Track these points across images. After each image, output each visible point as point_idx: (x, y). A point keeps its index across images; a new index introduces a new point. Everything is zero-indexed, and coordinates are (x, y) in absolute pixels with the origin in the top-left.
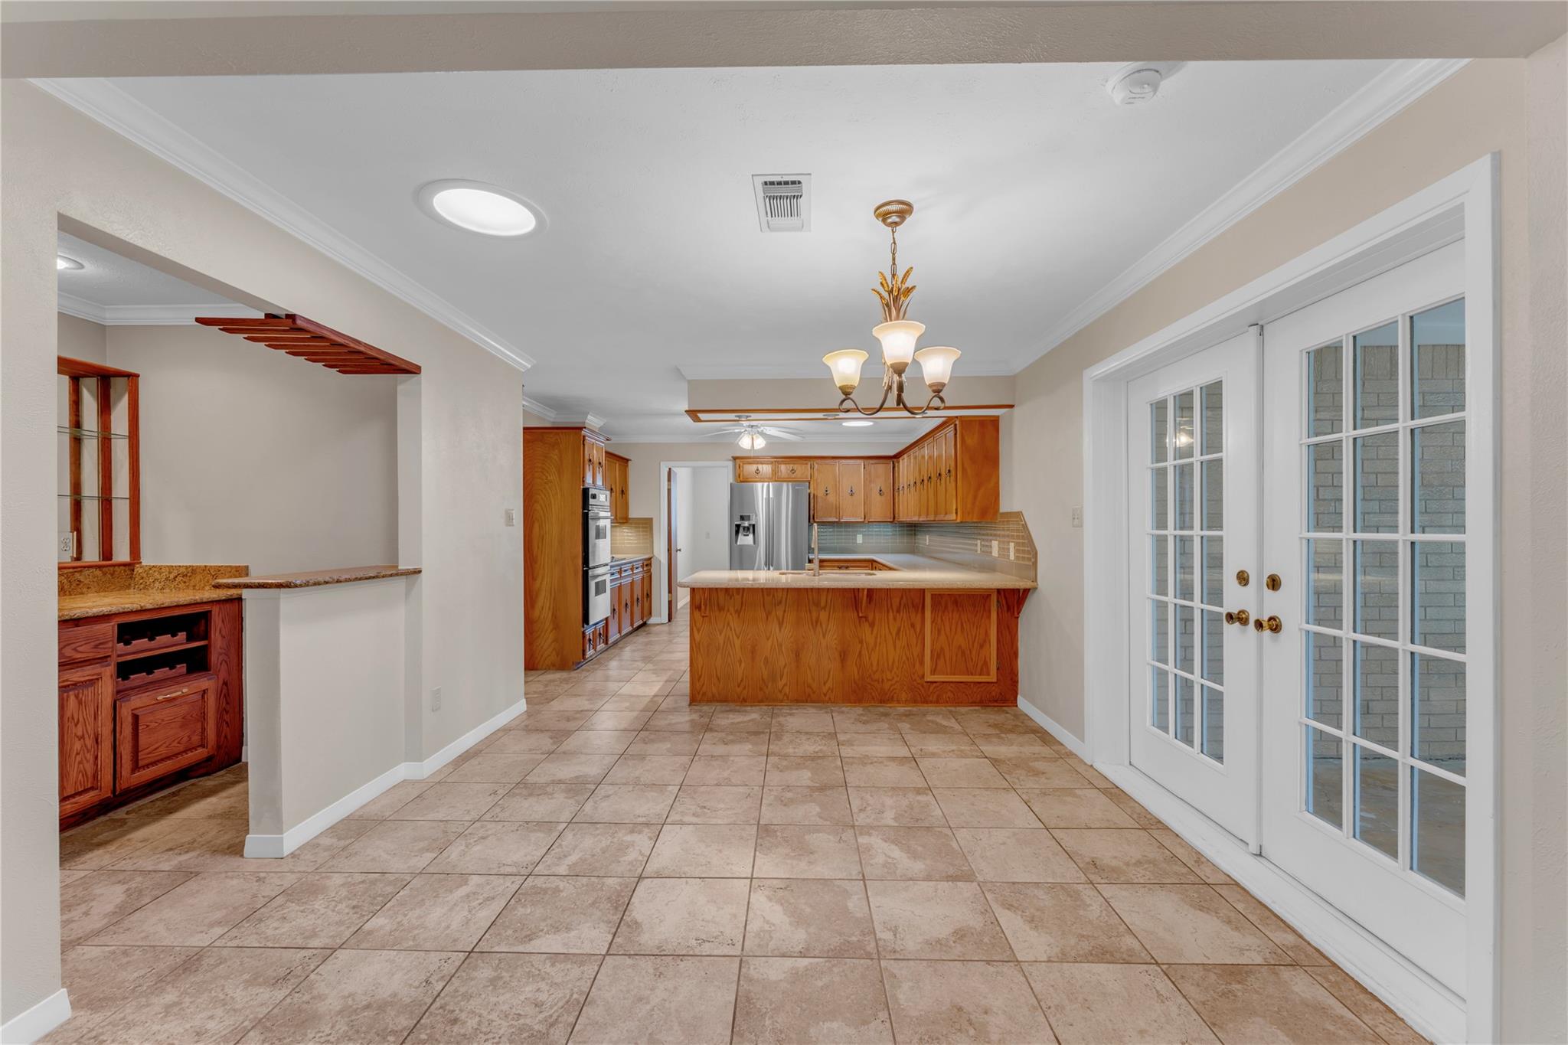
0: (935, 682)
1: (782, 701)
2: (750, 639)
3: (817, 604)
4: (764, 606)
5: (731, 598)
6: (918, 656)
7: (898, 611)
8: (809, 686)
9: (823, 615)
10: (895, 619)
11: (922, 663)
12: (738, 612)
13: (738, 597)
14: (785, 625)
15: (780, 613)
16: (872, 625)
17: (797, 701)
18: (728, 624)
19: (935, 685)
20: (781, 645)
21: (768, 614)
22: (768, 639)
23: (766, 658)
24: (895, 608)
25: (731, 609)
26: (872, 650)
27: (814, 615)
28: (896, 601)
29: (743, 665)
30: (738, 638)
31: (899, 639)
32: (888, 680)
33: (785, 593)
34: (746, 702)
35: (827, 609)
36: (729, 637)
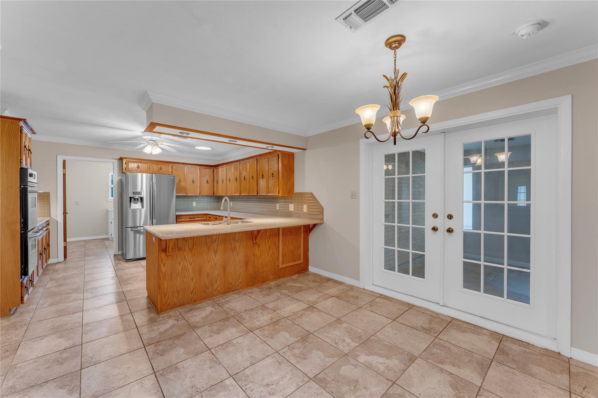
0: (283, 268)
1: (216, 295)
2: (198, 264)
3: (234, 239)
4: (206, 244)
5: (186, 242)
6: (277, 257)
7: (269, 238)
8: (231, 283)
9: (237, 245)
10: (268, 242)
11: (278, 260)
12: (191, 250)
13: (191, 241)
14: (218, 253)
15: (215, 247)
16: (259, 246)
17: (225, 293)
18: (185, 258)
19: (283, 269)
20: (216, 264)
21: (209, 248)
22: (209, 263)
23: (208, 273)
24: (268, 237)
25: (187, 249)
26: (259, 258)
27: (233, 245)
28: (268, 233)
29: (194, 281)
30: (191, 265)
31: (270, 251)
32: (265, 271)
33: (218, 236)
34: (196, 302)
35: (239, 241)
36: (185, 266)
